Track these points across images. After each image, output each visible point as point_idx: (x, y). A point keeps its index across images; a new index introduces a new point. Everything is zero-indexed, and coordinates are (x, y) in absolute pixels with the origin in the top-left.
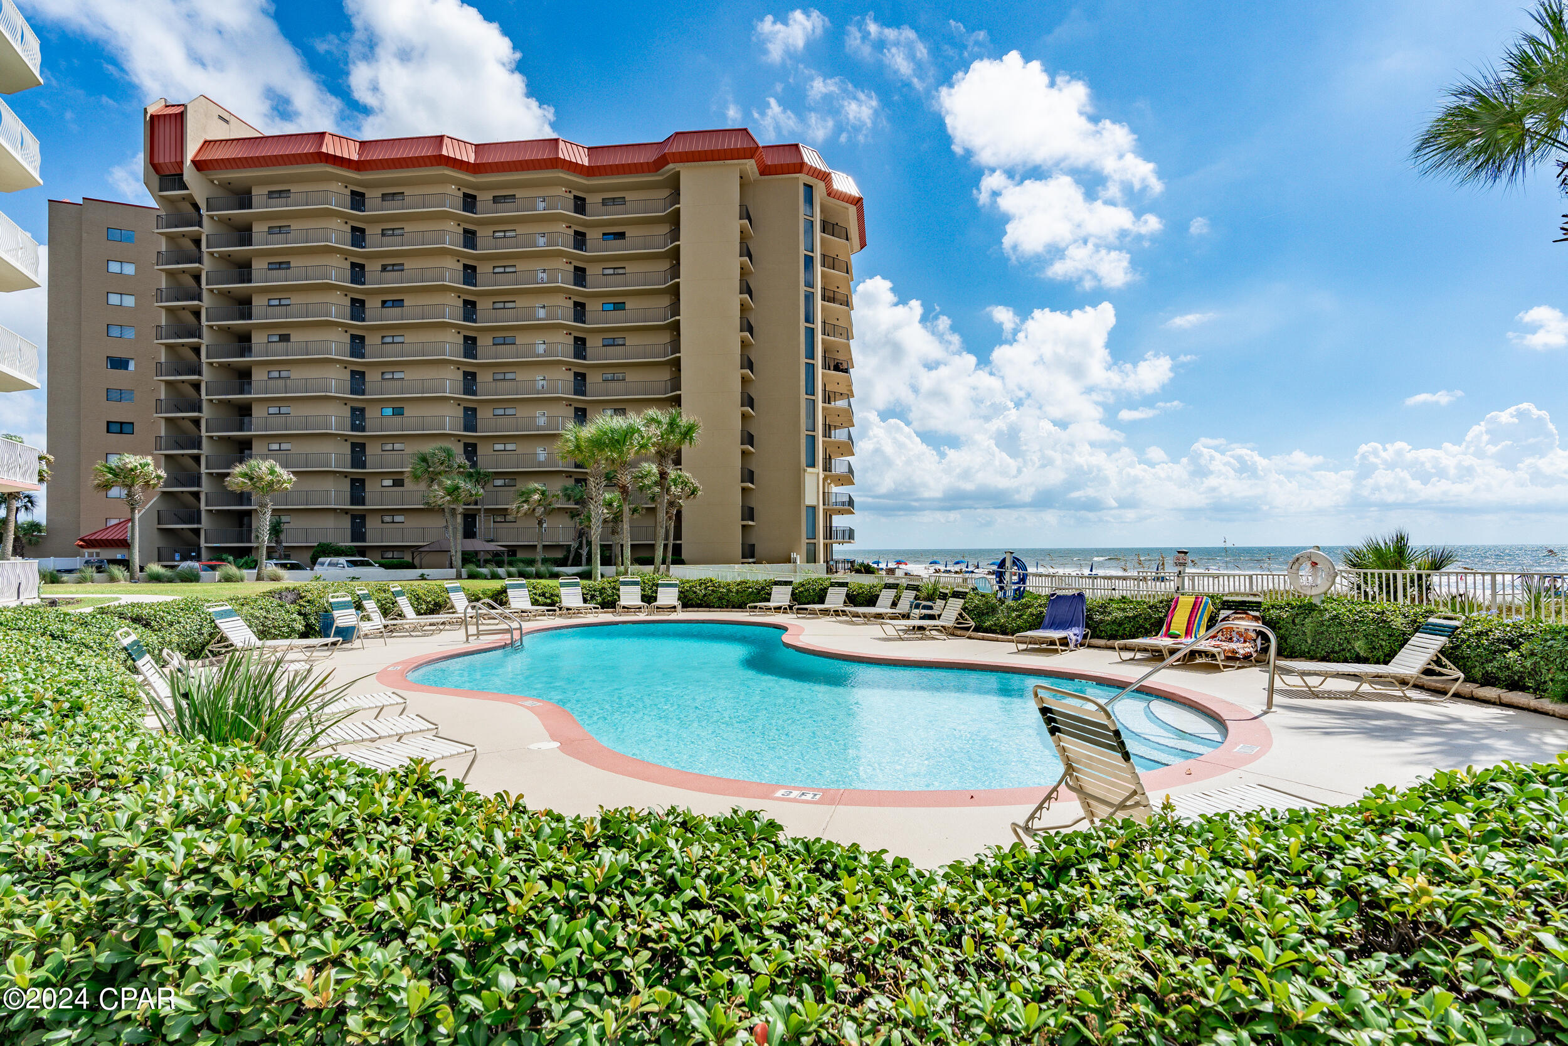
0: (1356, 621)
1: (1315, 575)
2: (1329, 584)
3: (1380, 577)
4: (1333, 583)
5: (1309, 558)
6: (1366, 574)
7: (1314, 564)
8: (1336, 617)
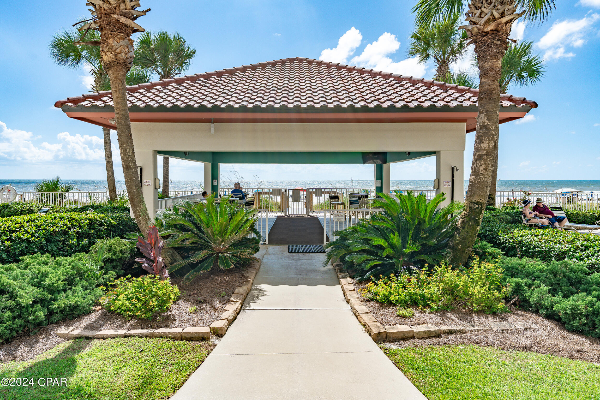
0: (22, 210)
1: (9, 195)
2: (14, 198)
3: (52, 194)
4: (15, 198)
5: (7, 188)
6: (42, 193)
7: (9, 190)
8: (16, 209)
